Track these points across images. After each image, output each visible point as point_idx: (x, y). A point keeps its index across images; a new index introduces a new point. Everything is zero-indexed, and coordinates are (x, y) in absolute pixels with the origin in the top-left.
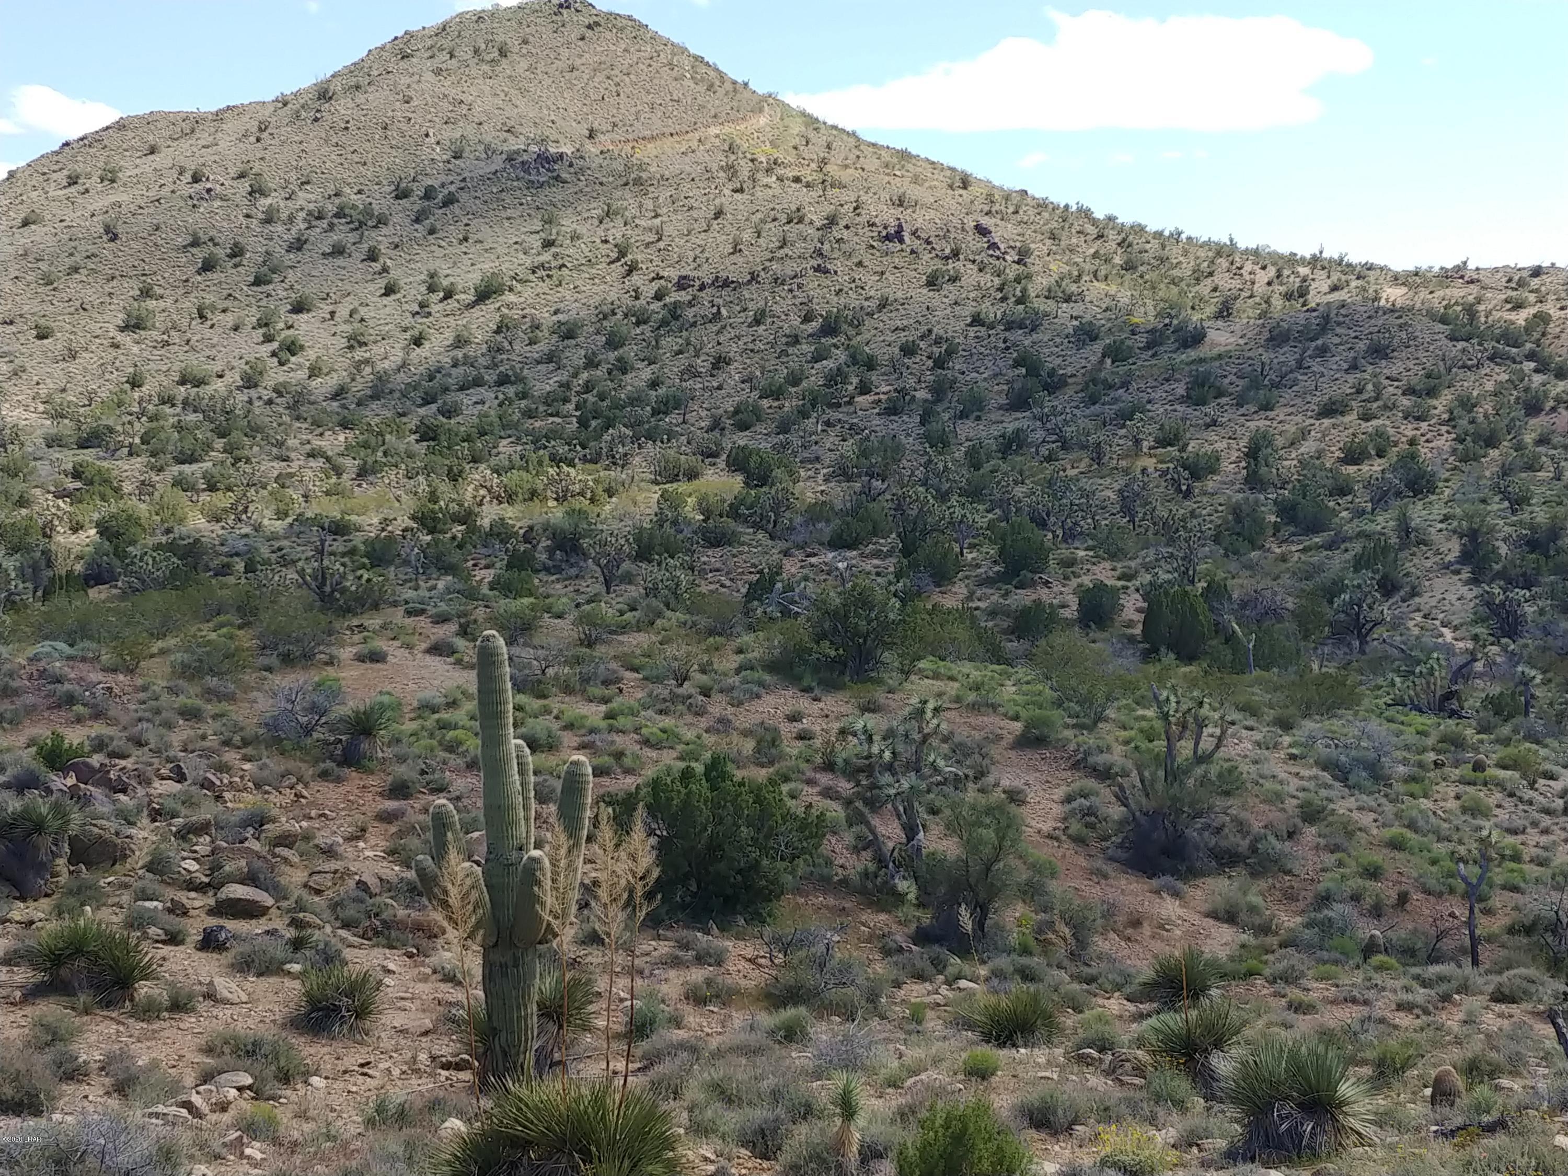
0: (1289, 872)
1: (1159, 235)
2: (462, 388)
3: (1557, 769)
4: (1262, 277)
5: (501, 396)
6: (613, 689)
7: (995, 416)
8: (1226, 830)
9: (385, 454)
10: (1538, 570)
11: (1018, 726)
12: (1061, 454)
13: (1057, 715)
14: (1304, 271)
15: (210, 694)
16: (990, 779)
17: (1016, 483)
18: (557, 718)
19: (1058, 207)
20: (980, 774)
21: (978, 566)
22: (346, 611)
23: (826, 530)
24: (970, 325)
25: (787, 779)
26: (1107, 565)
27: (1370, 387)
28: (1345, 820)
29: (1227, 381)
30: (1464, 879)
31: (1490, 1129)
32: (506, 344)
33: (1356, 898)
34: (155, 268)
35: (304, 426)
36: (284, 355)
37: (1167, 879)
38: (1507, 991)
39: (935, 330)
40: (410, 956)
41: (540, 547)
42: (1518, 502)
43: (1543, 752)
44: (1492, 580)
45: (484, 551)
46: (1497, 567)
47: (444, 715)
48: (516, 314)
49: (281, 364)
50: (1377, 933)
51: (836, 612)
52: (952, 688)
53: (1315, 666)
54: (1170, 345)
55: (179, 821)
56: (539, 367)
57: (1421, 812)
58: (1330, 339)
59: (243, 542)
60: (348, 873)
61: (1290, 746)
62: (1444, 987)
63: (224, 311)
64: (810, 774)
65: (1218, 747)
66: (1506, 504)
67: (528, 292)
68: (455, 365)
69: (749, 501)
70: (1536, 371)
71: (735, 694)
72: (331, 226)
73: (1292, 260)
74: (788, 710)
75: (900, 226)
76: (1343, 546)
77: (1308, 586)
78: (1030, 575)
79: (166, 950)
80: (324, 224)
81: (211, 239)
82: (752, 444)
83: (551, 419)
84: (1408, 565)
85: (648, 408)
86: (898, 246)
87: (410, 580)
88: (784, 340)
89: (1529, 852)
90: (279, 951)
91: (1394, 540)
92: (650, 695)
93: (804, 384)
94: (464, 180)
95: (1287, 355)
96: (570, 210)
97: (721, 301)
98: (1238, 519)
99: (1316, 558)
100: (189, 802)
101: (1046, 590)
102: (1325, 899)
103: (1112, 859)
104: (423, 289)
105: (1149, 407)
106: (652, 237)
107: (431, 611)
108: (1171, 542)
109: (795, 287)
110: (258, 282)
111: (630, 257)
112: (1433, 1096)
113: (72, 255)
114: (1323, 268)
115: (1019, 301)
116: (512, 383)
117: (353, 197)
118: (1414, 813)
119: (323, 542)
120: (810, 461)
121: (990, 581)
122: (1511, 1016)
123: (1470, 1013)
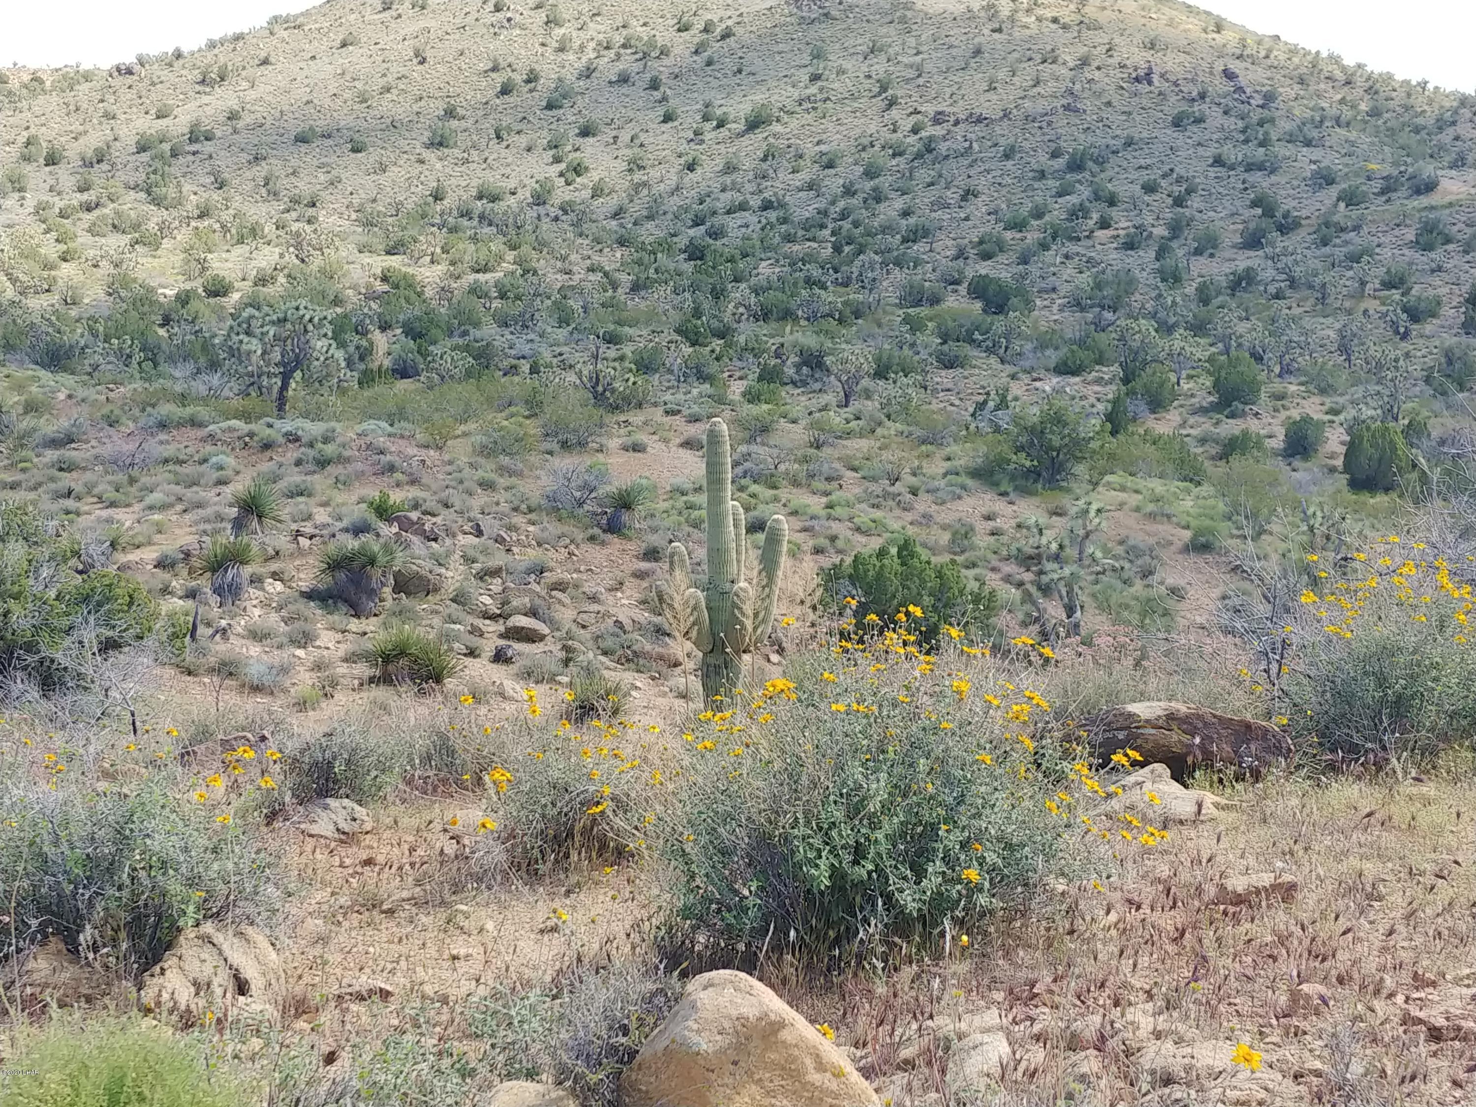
1: (1407, 82)
2: (728, 212)
5: (764, 221)
6: (834, 485)
7: (1229, 253)
9: (657, 271)
11: (1188, 534)
12: (1288, 293)
15: (503, 470)
17: (1241, 319)
19: (1309, 53)
21: (1192, 396)
22: (615, 408)
23: (1053, 357)
24: (1211, 166)
26: (1317, 399)
29: (1456, 228)
32: (771, 171)
34: (459, 91)
35: (586, 242)
36: (571, 175)
39: (1177, 169)
41: (789, 363)
45: (739, 364)
48: (782, 143)
49: (568, 183)
51: (1033, 428)
52: (1136, 499)
54: (1403, 192)
56: (801, 194)
59: (529, 346)
63: (518, 133)
64: (995, 563)
67: (794, 123)
68: (723, 190)
69: (984, 327)
71: (940, 494)
72: (618, 56)
74: (985, 510)
75: (1150, 68)
78: (1241, 406)
80: (612, 54)
81: (510, 66)
82: (993, 274)
83: (808, 244)
85: (898, 237)
86: (1148, 88)
87: (673, 387)
88: (1031, 174)
92: (866, 491)
93: (1047, 218)
94: (741, 15)
96: (838, 46)
97: (973, 136)
98: (1450, 362)
101: (1256, 421)
104: (698, 117)
105: (1377, 250)
106: (912, 74)
107: (686, 412)
108: (1380, 381)
109: (1044, 124)
110: (550, 106)
111: (890, 92)
113: (384, 75)
115: (1261, 145)
116: (775, 209)
117: (639, 29)
119: (598, 348)
120: (1047, 292)
121: (1203, 411)
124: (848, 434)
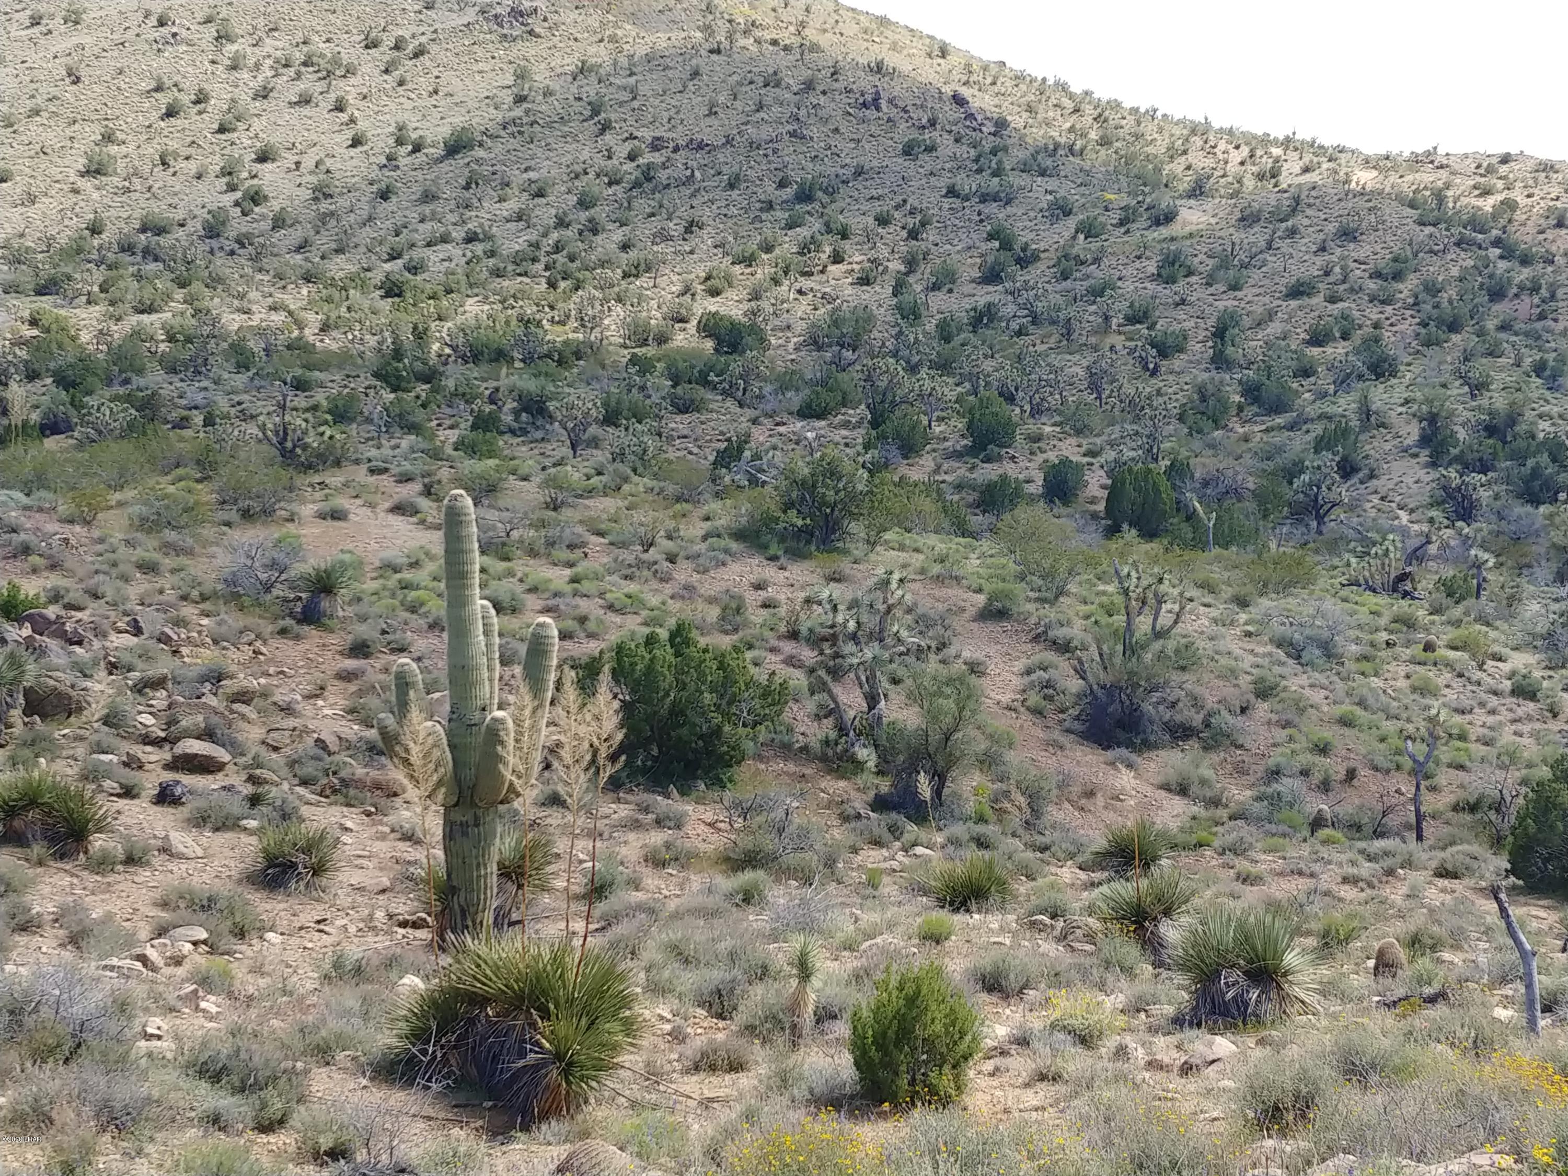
0: (1241, 747)
1: (1134, 111)
2: (429, 245)
3: (1506, 651)
4: (1236, 157)
5: (469, 254)
6: (578, 553)
7: (968, 288)
8: (1181, 705)
9: (349, 309)
10: (1495, 455)
11: (981, 599)
12: (1031, 329)
13: (1020, 590)
14: (1276, 151)
15: (168, 548)
16: (951, 651)
17: (986, 357)
18: (521, 581)
19: (1036, 80)
20: (942, 646)
21: (945, 439)
22: (309, 467)
23: (795, 399)
24: (945, 196)
25: (750, 647)
26: (1073, 441)
27: (1337, 269)
28: (1296, 696)
29: (1196, 260)
30: (1412, 757)
31: (1432, 1000)
32: (475, 201)
33: (1305, 773)
34: (118, 113)
35: (267, 278)
36: (247, 205)
37: (1123, 752)
38: (1449, 867)
39: (910, 201)
40: (369, 814)
41: (505, 409)
42: (1478, 387)
43: (1493, 634)
44: (1450, 464)
45: (449, 411)
46: (1454, 451)
47: (407, 575)
48: (486, 170)
49: (244, 214)
50: (1325, 807)
51: (804, 482)
52: (918, 560)
53: (1273, 545)
54: (1142, 223)
55: (136, 675)
56: (509, 225)
57: (1371, 689)
58: (1299, 220)
59: (202, 394)
60: (306, 731)
61: (1246, 624)
62: (1388, 862)
63: (187, 158)
64: (774, 643)
65: (1176, 622)
66: (1466, 388)
67: (499, 148)
68: (422, 221)
69: (718, 367)
70: (1502, 257)
71: (701, 560)
72: (299, 75)
73: (1265, 141)
74: (753, 578)
75: (877, 93)
76: (1304, 428)
77: (1269, 466)
78: (996, 449)
79: (122, 803)
80: (291, 72)
81: (176, 85)
82: (723, 311)
83: (520, 279)
84: (1367, 447)
85: (619, 271)
86: (876, 114)
87: (372, 439)
88: (758, 205)
89: (1475, 732)
90: (236, 806)
91: (1355, 423)
92: (616, 560)
93: (777, 251)
94: (435, 31)
95: (1257, 236)
96: (543, 65)
97: (695, 164)
98: (1203, 399)
99: (1278, 438)
100: (145, 656)
101: (1013, 465)
102: (1275, 774)
103: (1068, 731)
104: (391, 141)
105: (1119, 283)
106: (625, 96)
107: (395, 470)
108: (1137, 419)
109: (770, 152)
110: (222, 130)
111: (603, 115)
112: (1376, 968)
113: (33, 97)
114: (1296, 149)
115: (996, 174)
116: (482, 241)
117: (322, 45)
118: (1365, 691)
119: (285, 397)
120: (782, 330)
121: (957, 455)
122: (1453, 891)
123: (1413, 887)
124: (590, 492)
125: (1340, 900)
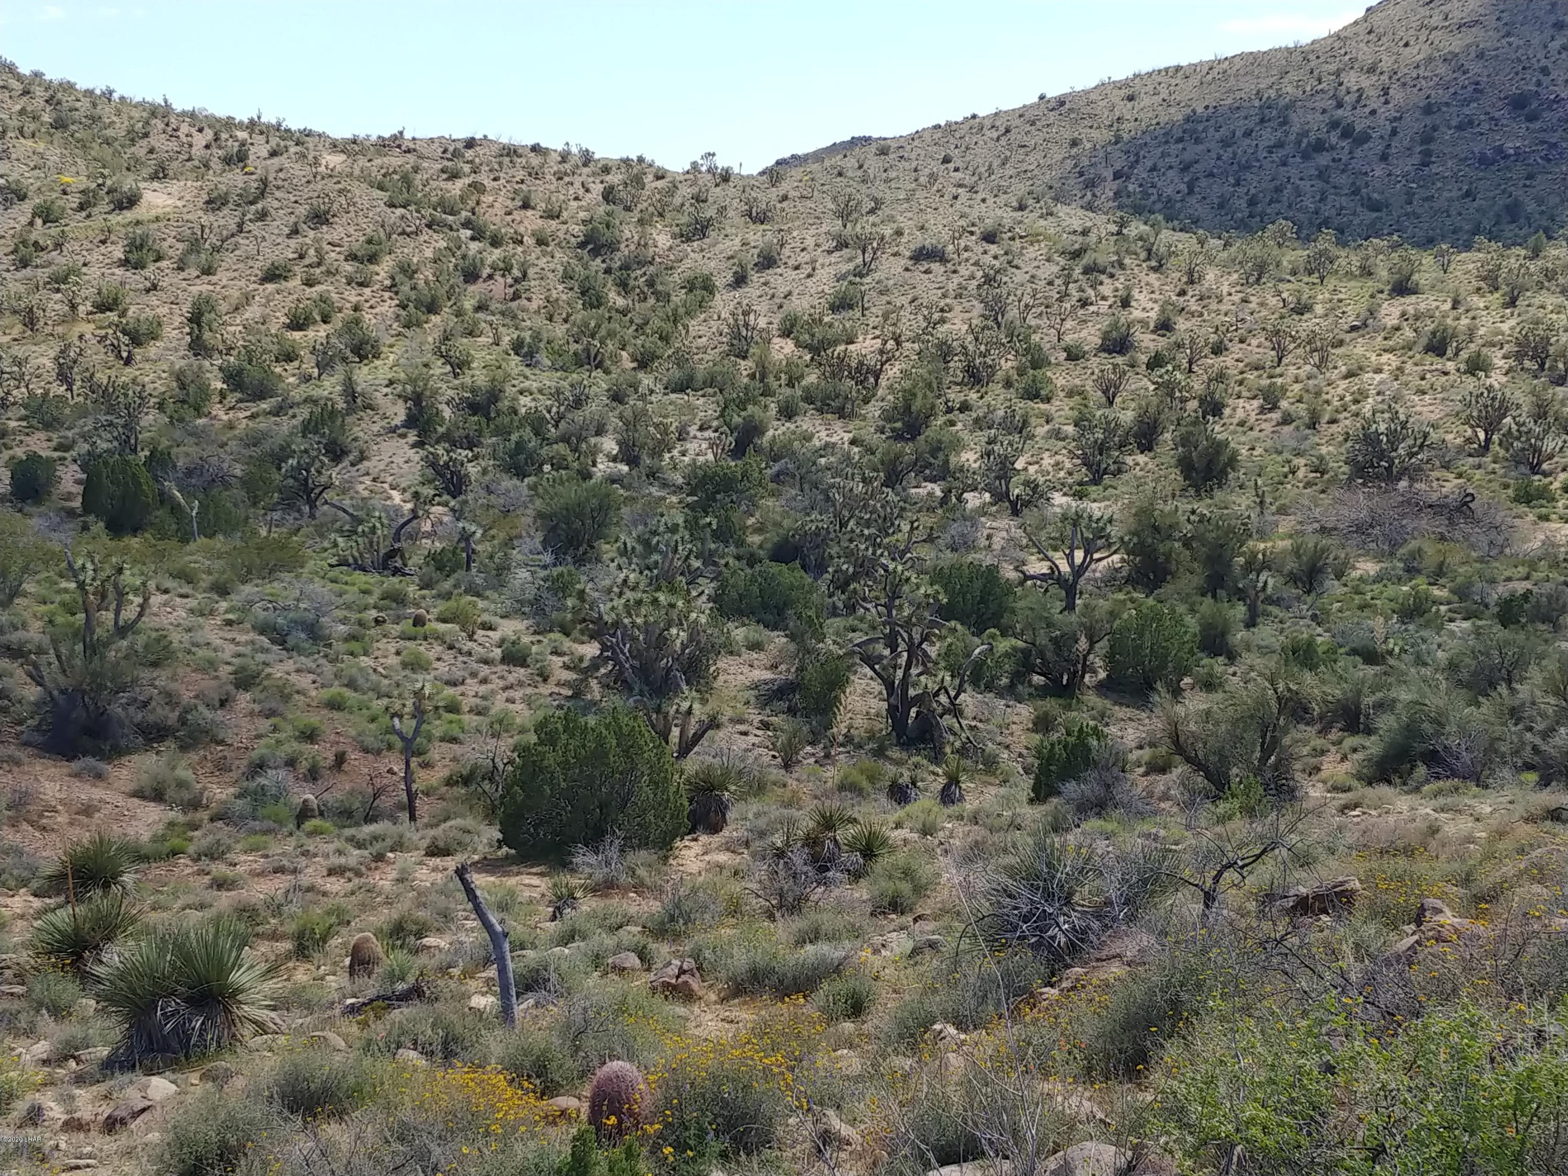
0: (221, 742)
1: (89, 93)
3: (496, 620)
4: (200, 140)
8: (153, 703)
10: (480, 432)
14: (242, 135)
26: (42, 435)
27: (312, 252)
28: (280, 683)
29: (166, 244)
30: (399, 734)
31: (406, 997)
33: (291, 763)
37: (90, 761)
38: (441, 844)
42: (459, 366)
43: (481, 604)
44: (437, 442)
46: (441, 430)
50: (311, 797)
53: (263, 532)
54: (104, 207)
57: (361, 670)
58: (269, 203)
61: (226, 612)
62: (378, 846)
65: (141, 615)
66: (449, 368)
70: (473, 239)
73: (229, 124)
76: (291, 412)
77: (256, 451)
84: (356, 429)
89: (467, 703)
91: (341, 405)
95: (227, 219)
98: (183, 386)
99: (262, 424)
102: (259, 767)
103: (26, 744)
105: (84, 270)
108: (111, 410)
112: (352, 966)
114: (262, 133)
118: (354, 671)
122: (445, 869)
123: (403, 871)
125: (325, 894)
